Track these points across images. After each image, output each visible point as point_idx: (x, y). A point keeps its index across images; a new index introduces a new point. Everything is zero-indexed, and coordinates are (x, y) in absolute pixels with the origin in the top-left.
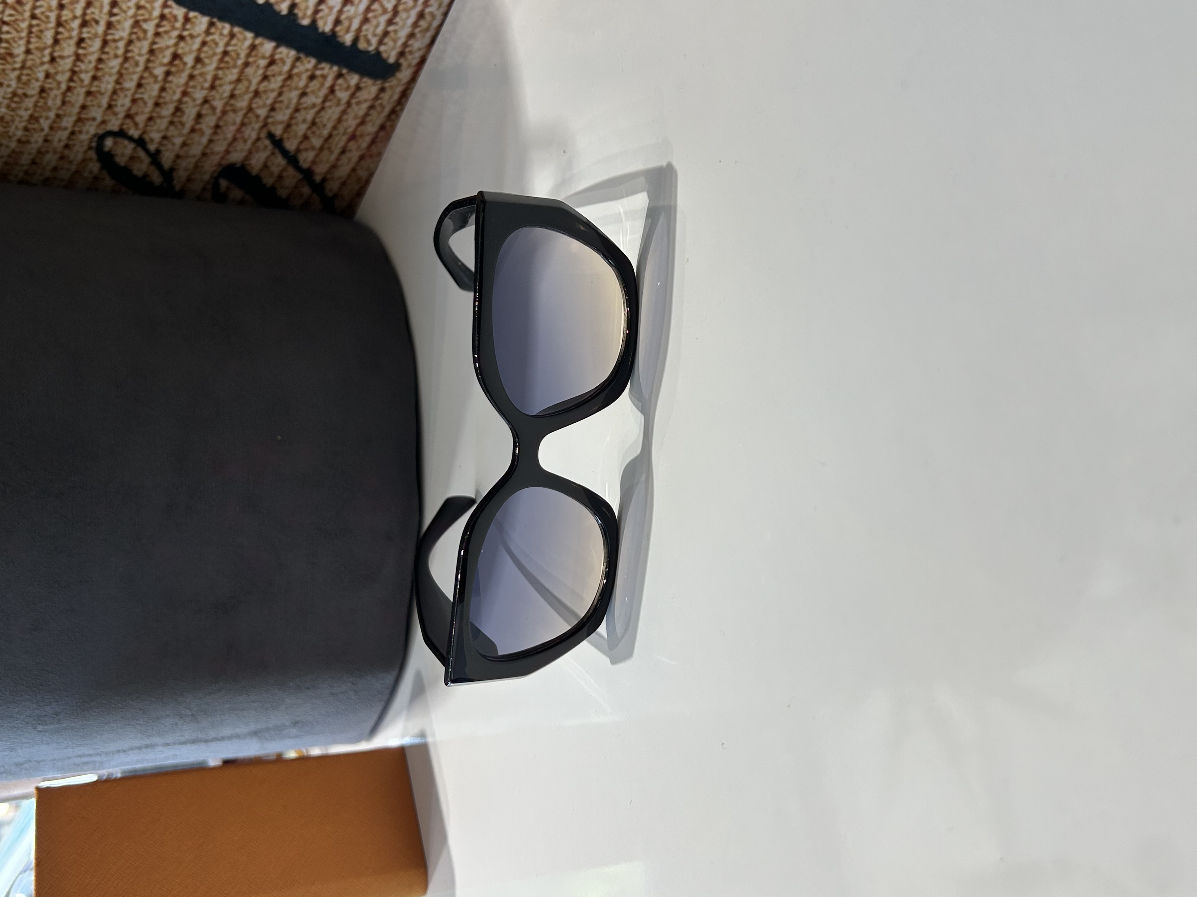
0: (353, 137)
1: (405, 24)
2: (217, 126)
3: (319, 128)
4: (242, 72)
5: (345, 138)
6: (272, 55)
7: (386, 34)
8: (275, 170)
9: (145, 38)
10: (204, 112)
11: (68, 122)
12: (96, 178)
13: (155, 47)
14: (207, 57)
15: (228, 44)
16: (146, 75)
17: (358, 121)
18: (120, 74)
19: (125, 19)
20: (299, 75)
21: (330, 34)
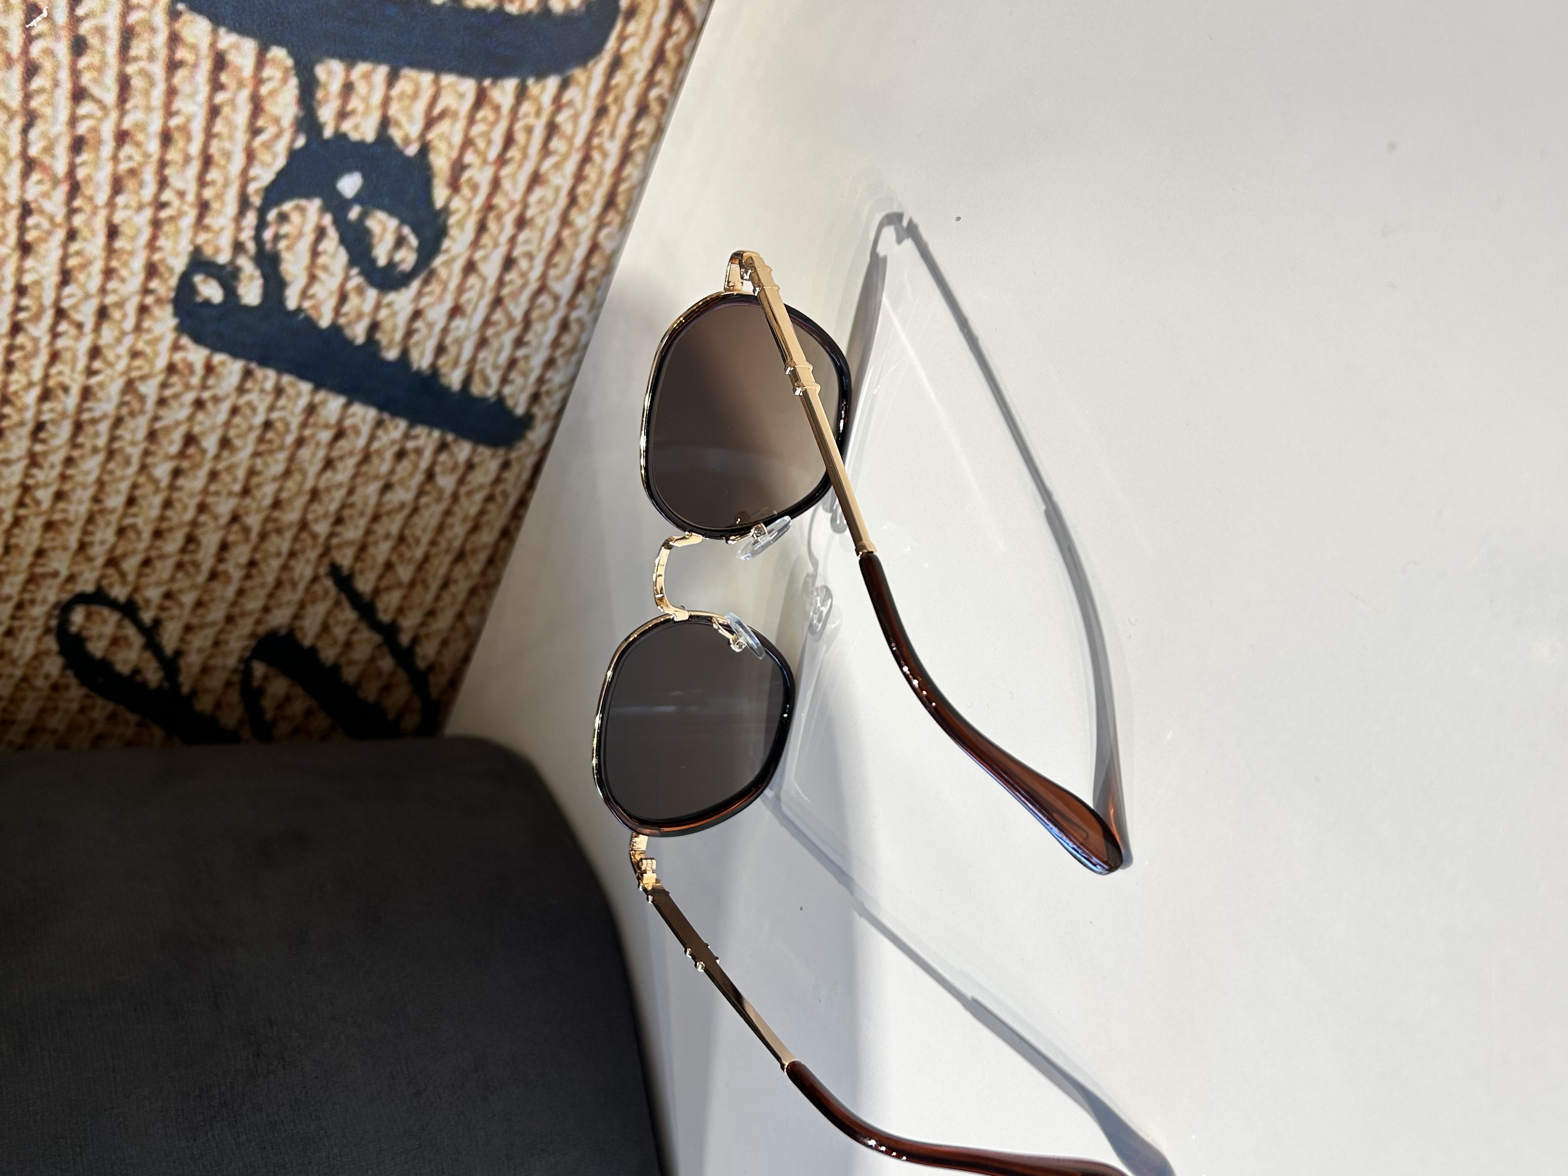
0: (461, 557)
1: (540, 344)
2: (252, 563)
3: (409, 546)
4: (292, 459)
5: (448, 559)
6: (340, 421)
7: (512, 363)
8: (340, 632)
9: (142, 412)
10: (232, 538)
11: (12, 584)
12: (55, 688)
13: (158, 425)
14: (239, 436)
15: (272, 408)
16: (142, 480)
17: (469, 525)
18: (101, 484)
19: (112, 379)
20: (380, 453)
21: (429, 372)
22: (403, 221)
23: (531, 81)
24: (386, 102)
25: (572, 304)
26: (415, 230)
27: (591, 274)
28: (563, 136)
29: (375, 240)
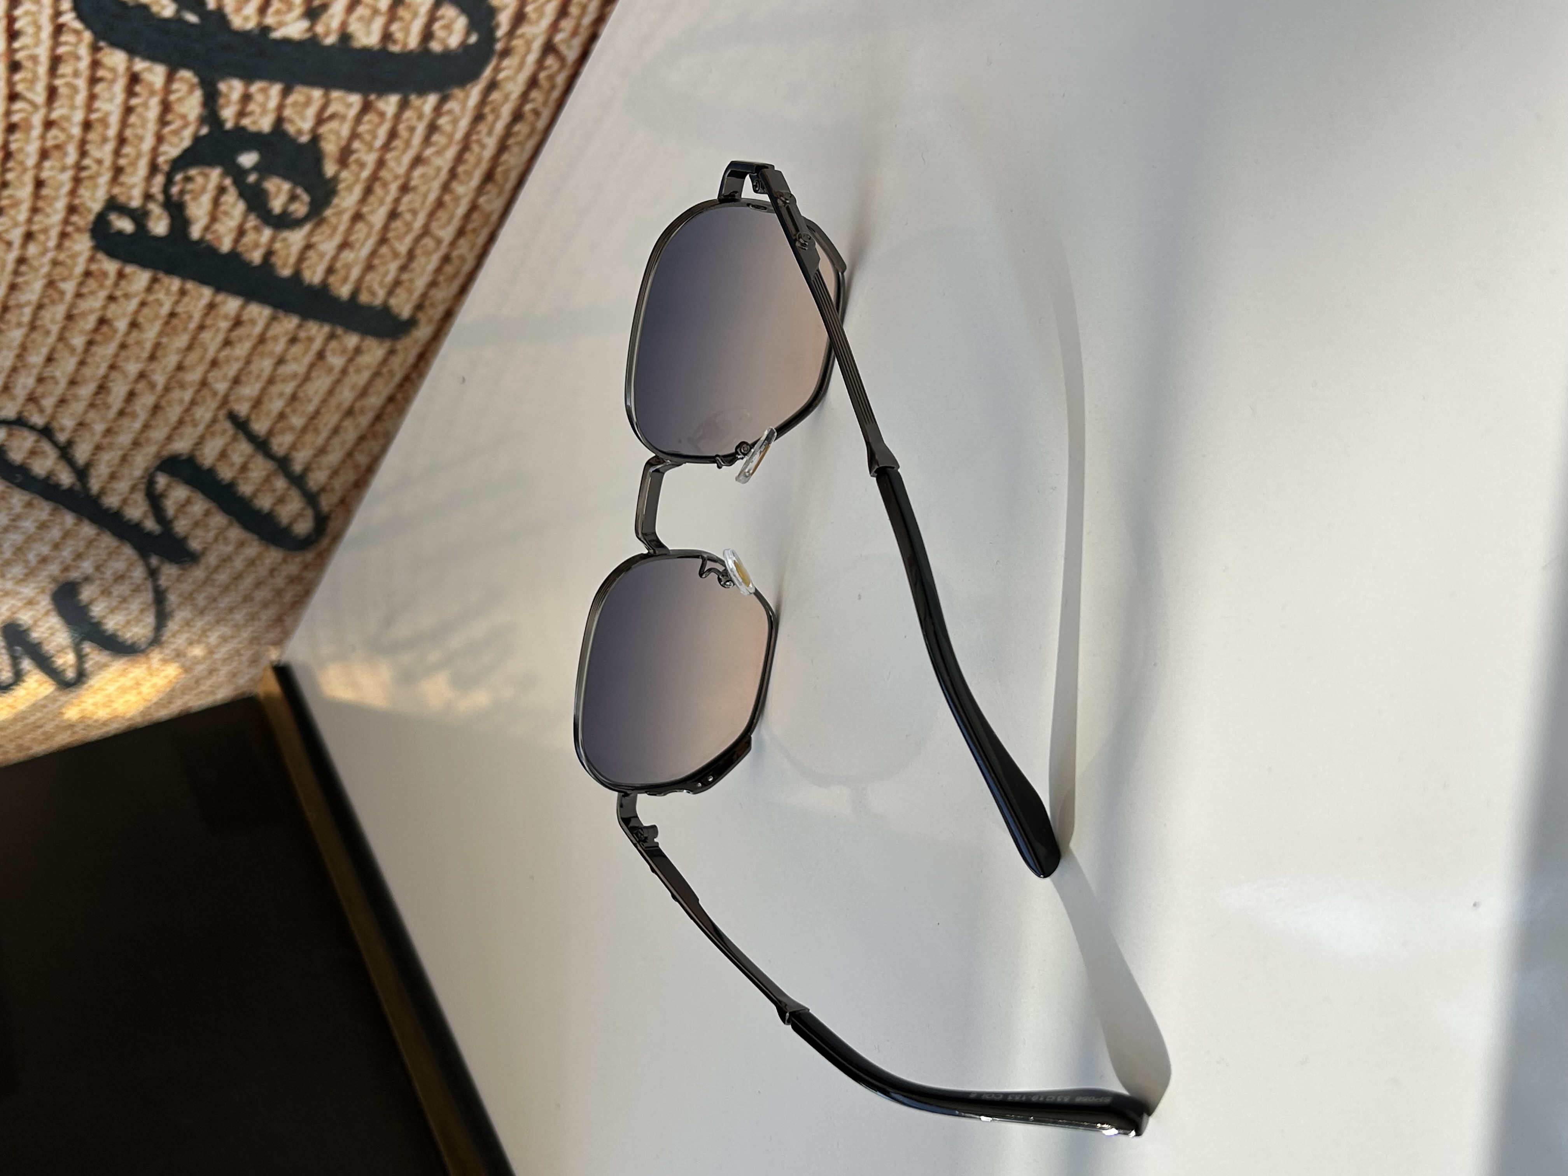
0: (350, 413)
1: (423, 271)
2: (156, 408)
3: (301, 404)
4: (194, 338)
5: (338, 414)
6: (239, 315)
7: (397, 283)
8: (237, 459)
9: (61, 301)
10: (139, 389)
14: (147, 321)
15: (177, 303)
16: (60, 346)
17: (357, 392)
18: (24, 348)
19: (36, 279)
20: (275, 339)
21: (320, 286)
22: (296, 183)
23: (413, 97)
24: (281, 107)
25: (453, 244)
26: (307, 190)
27: (470, 226)
28: (443, 133)
29: (272, 197)
